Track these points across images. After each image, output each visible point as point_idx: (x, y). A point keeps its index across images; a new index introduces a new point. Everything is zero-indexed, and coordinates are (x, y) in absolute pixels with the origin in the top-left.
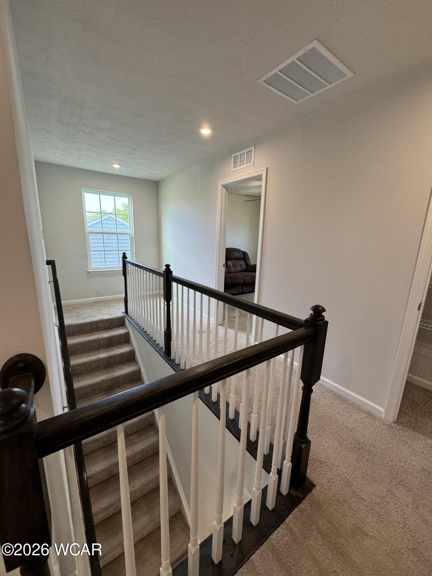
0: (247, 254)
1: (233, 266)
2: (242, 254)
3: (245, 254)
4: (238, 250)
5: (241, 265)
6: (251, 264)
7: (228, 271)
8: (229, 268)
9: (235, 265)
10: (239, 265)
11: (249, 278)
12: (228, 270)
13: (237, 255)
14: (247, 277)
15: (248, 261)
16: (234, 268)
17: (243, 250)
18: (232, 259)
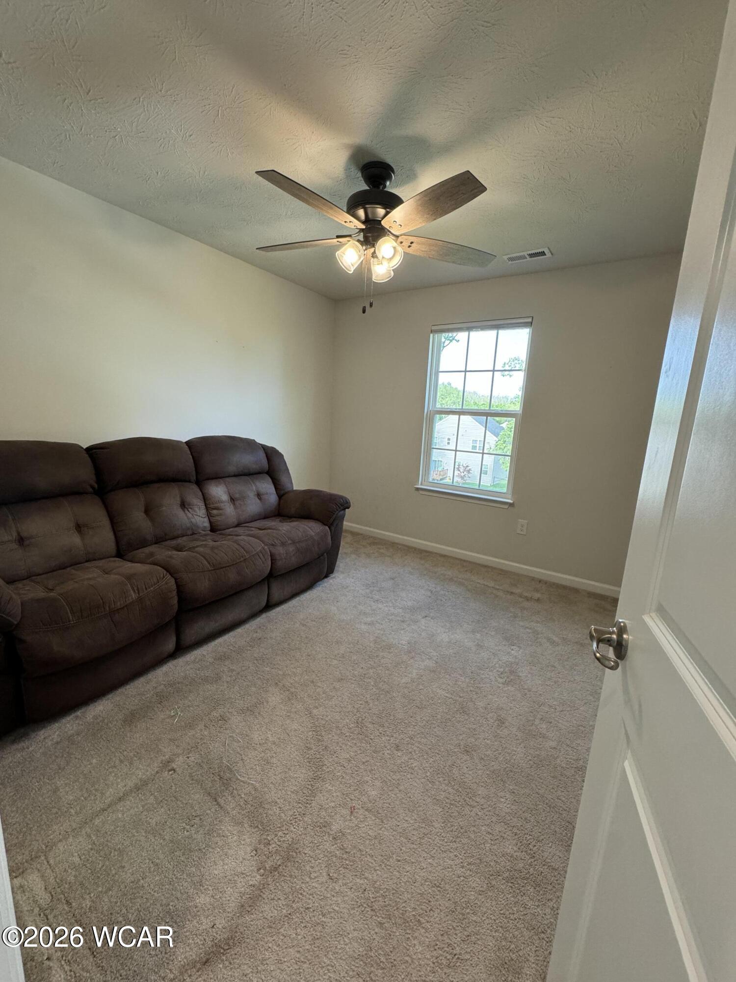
0: (281, 456)
1: (232, 500)
2: (262, 455)
3: (271, 454)
4: (249, 445)
5: (259, 496)
6: (296, 487)
7: (210, 522)
8: (215, 512)
9: (237, 496)
10: (252, 495)
11: (291, 549)
12: (212, 519)
13: (247, 460)
14: (283, 544)
15: (283, 479)
16: (235, 508)
17: (269, 444)
18: (229, 477)
